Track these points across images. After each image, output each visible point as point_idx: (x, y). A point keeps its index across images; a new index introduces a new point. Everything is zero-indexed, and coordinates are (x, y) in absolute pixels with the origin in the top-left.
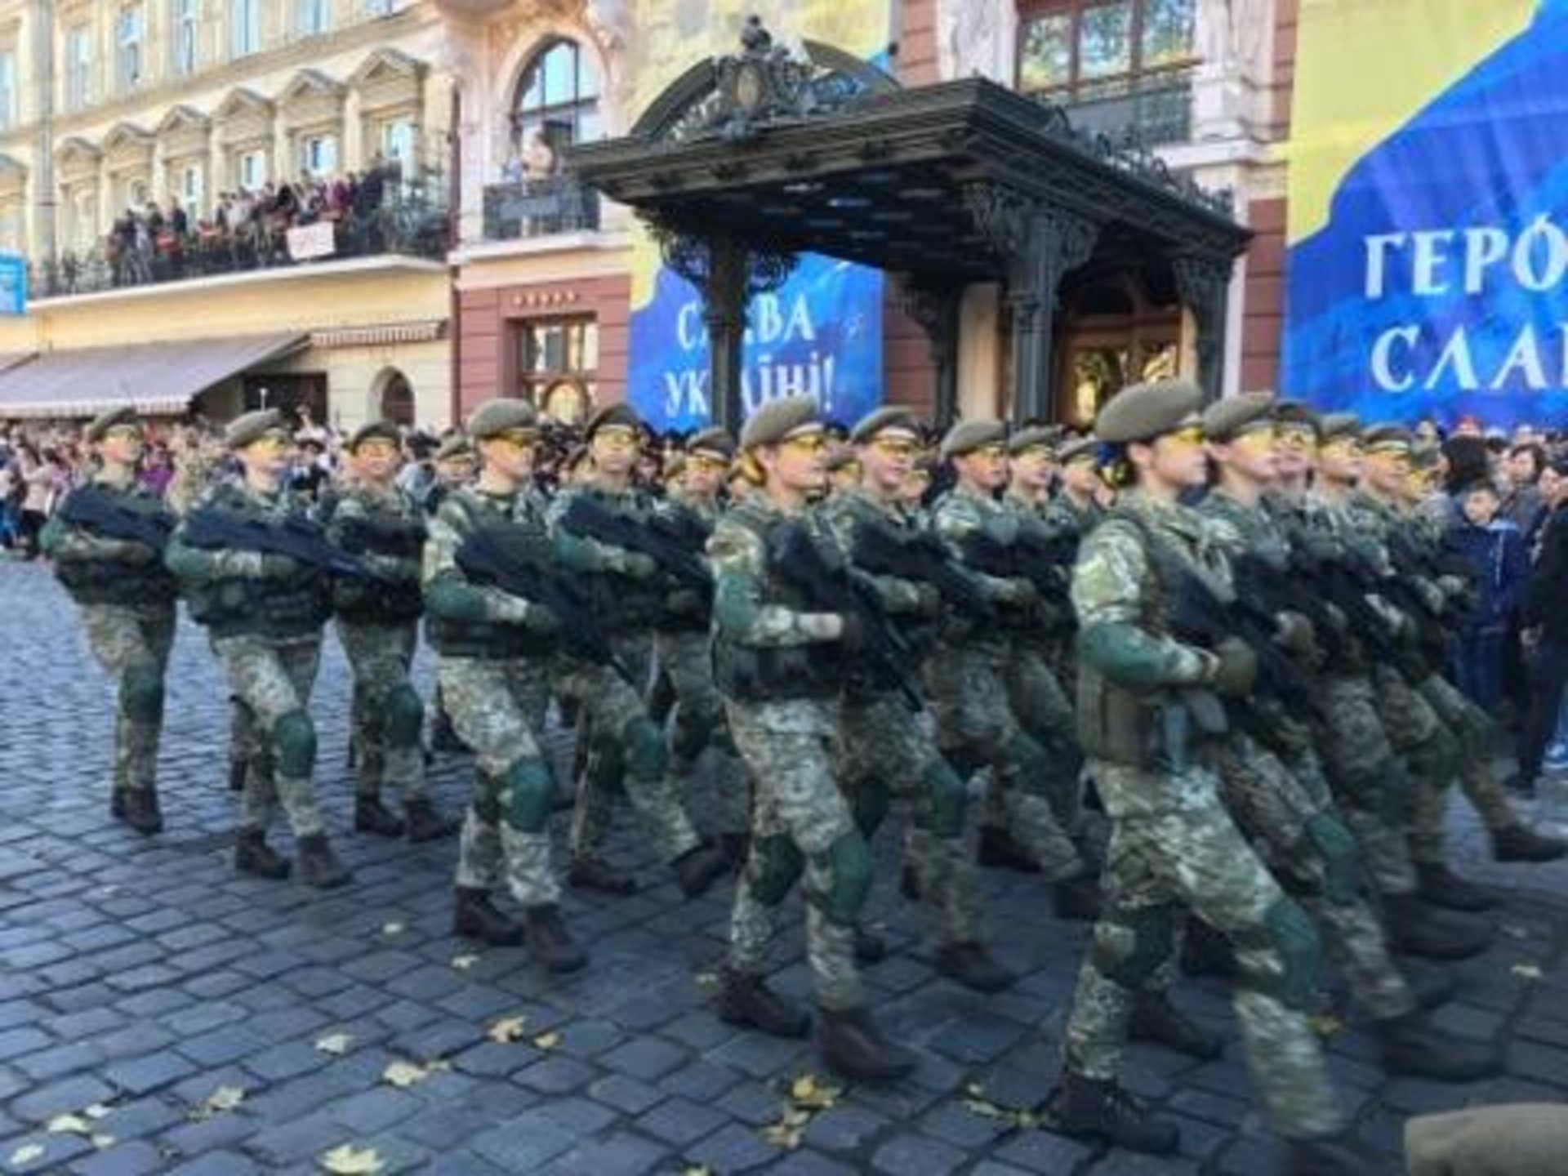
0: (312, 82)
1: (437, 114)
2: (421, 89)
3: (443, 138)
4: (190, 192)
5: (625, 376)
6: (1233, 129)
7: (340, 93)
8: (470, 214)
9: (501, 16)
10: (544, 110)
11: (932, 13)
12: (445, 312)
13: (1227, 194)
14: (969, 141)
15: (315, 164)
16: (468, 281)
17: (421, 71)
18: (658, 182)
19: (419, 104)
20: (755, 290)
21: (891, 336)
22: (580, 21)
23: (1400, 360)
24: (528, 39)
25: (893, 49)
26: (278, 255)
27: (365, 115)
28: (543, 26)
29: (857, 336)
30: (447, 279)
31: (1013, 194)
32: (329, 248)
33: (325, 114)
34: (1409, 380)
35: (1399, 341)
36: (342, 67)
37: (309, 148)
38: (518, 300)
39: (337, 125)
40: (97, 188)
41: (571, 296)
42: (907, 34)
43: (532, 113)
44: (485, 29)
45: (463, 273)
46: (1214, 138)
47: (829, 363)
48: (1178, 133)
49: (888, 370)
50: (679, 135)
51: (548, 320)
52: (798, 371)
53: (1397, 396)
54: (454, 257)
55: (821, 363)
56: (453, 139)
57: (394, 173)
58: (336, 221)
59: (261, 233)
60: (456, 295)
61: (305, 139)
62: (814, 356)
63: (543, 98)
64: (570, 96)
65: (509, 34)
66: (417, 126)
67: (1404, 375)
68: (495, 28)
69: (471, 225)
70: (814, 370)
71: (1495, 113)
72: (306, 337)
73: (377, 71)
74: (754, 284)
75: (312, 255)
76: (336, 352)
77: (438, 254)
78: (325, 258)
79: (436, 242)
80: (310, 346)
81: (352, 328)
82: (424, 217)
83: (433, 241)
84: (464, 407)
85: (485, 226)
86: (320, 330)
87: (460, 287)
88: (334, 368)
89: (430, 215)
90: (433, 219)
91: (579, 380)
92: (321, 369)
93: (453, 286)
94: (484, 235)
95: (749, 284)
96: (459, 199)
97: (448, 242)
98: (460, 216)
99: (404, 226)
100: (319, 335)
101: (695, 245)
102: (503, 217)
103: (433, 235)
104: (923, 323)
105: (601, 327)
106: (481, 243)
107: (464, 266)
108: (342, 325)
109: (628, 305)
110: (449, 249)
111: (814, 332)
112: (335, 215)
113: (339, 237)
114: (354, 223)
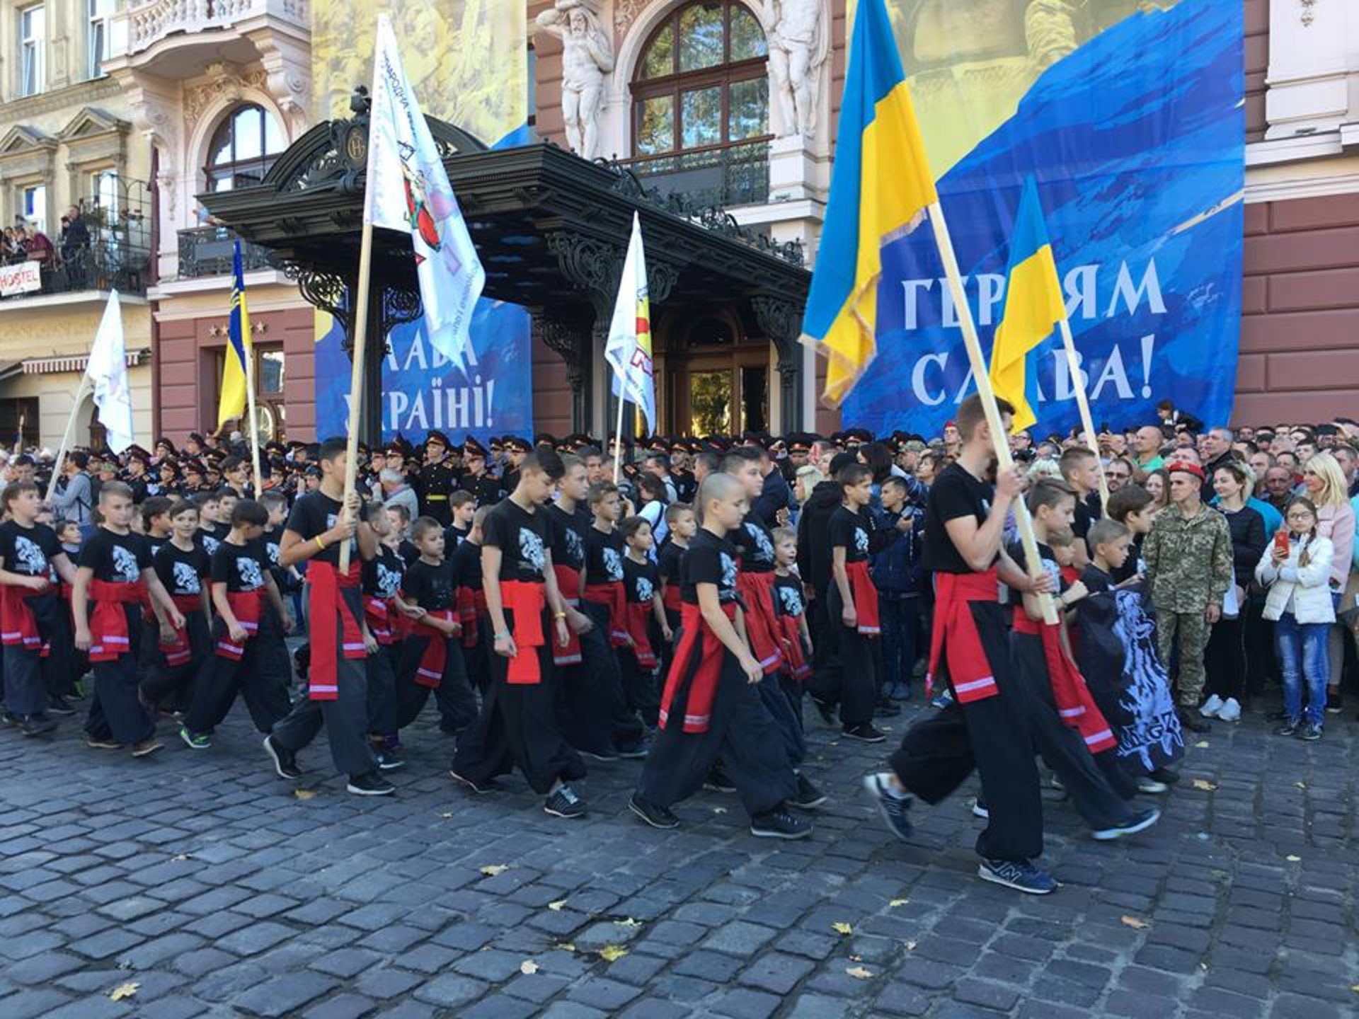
0: (24, 137)
1: (138, 168)
2: (124, 144)
3: (144, 187)
5: (313, 398)
6: (800, 192)
7: (51, 147)
8: (168, 255)
9: (192, 83)
10: (234, 164)
11: (560, 93)
12: (147, 343)
13: (796, 245)
14: (544, 196)
15: (30, 211)
16: (167, 314)
17: (124, 129)
18: (285, 226)
19: (123, 157)
20: (390, 321)
21: (538, 363)
22: (264, 88)
23: (935, 380)
24: (219, 103)
25: (531, 121)
27: (73, 167)
28: (231, 92)
29: (511, 361)
30: (148, 312)
31: (589, 242)
32: (37, 285)
33: (36, 165)
34: (942, 396)
35: (932, 366)
36: (53, 123)
37: (23, 194)
38: (213, 331)
39: (49, 175)
41: (261, 327)
42: (541, 108)
43: (225, 166)
44: (181, 95)
45: (161, 306)
46: (785, 199)
47: (490, 385)
48: (758, 195)
49: (535, 390)
50: (303, 186)
52: (464, 392)
53: (933, 409)
54: (154, 293)
55: (483, 385)
56: (153, 189)
57: (98, 218)
58: (42, 261)
60: (156, 326)
61: (20, 187)
62: (478, 380)
63: (234, 155)
64: (258, 154)
65: (202, 99)
66: (121, 178)
67: (939, 393)
68: (188, 94)
69: (168, 265)
70: (478, 391)
71: (992, 183)
72: (19, 365)
73: (83, 129)
74: (393, 316)
75: (19, 291)
76: (46, 378)
77: (139, 290)
78: (32, 294)
79: (138, 280)
80: (22, 373)
81: (61, 357)
82: (126, 257)
83: (134, 278)
84: (164, 426)
85: (181, 265)
86: (31, 359)
87: (159, 319)
88: (45, 393)
89: (132, 255)
90: (135, 259)
91: (269, 401)
92: (32, 394)
93: (154, 318)
94: (180, 273)
95: (387, 316)
96: (158, 242)
97: (149, 280)
98: (159, 256)
99: (105, 264)
100: (30, 363)
101: (332, 281)
102: (198, 257)
103: (136, 273)
104: (559, 350)
105: (287, 354)
106: (179, 280)
107: (164, 300)
108: (51, 354)
109: (313, 335)
110: (149, 286)
111: (477, 359)
112: (42, 254)
113: (45, 275)
114: (58, 262)
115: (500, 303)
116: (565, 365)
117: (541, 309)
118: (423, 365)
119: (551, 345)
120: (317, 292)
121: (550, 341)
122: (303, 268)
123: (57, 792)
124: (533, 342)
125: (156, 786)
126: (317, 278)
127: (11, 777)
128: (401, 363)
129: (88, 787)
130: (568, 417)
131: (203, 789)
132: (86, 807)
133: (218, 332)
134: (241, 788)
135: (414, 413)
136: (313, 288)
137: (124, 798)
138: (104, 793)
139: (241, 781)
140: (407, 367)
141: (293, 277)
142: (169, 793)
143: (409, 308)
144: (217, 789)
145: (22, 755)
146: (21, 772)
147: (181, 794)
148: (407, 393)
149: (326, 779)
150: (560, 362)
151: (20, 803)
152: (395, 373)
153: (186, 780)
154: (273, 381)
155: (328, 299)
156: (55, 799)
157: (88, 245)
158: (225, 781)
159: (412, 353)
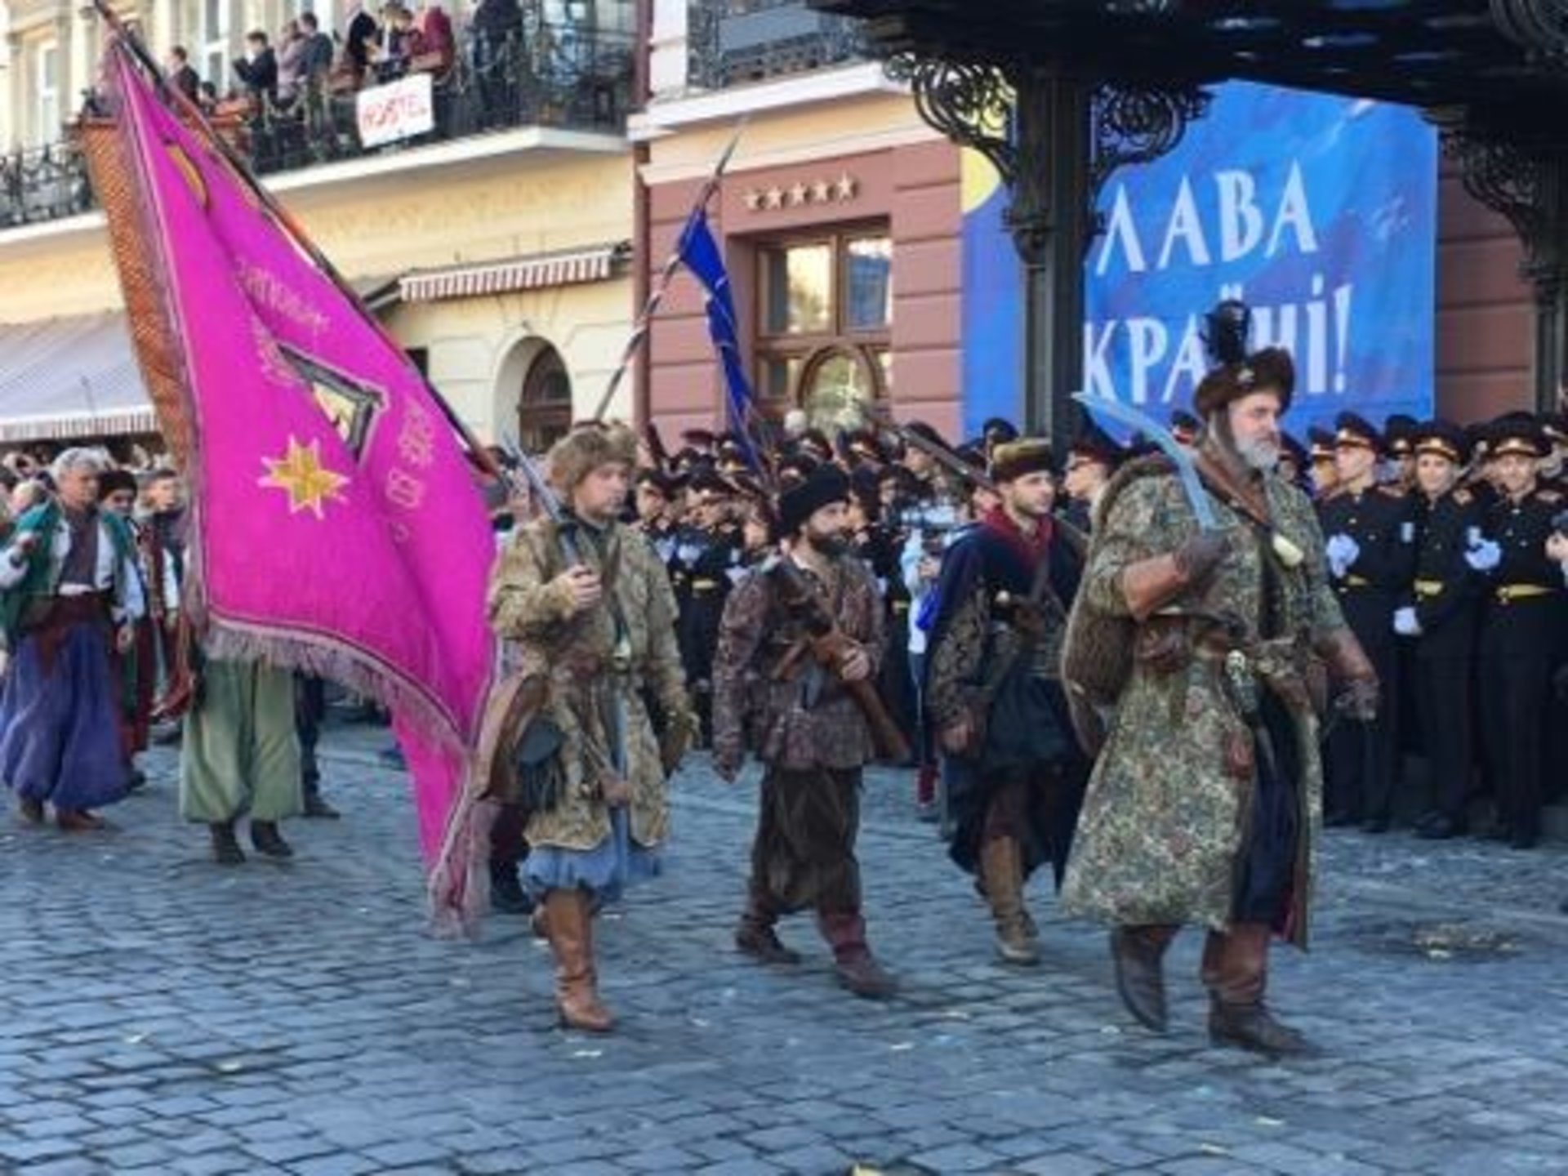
4: (213, 35)
5: (956, 337)
8: (669, 43)
12: (625, 229)
16: (666, 168)
20: (1113, 160)
21: (1452, 239)
26: (343, 139)
29: (1392, 239)
30: (629, 164)
32: (425, 122)
38: (751, 200)
40: (66, 38)
41: (845, 186)
45: (655, 152)
47: (1343, 296)
49: (1444, 305)
51: (810, 234)
52: (1289, 312)
54: (640, 126)
55: (1328, 298)
58: (436, 72)
59: (316, 102)
60: (645, 193)
62: (1317, 285)
69: (668, 66)
70: (1316, 311)
72: (393, 286)
74: (1114, 148)
75: (394, 136)
76: (439, 306)
77: (611, 120)
78: (418, 140)
79: (612, 101)
80: (399, 301)
81: (471, 265)
82: (590, 54)
83: (604, 97)
84: (656, 403)
85: (692, 64)
86: (416, 271)
87: (649, 180)
88: (443, 340)
89: (601, 49)
90: (607, 57)
91: (862, 347)
92: (416, 343)
93: (639, 178)
94: (690, 82)
95: (1100, 148)
96: (650, 19)
97: (634, 101)
98: (650, 49)
99: (551, 72)
100: (413, 279)
101: (981, 82)
102: (727, 44)
103: (606, 86)
104: (1503, 209)
105: (898, 243)
106: (687, 96)
107: (656, 139)
108: (452, 261)
109: (957, 198)
110: (635, 111)
111: (1317, 236)
112: (434, 59)
113: (442, 103)
114: (464, 71)
115: (1363, 104)
116: (1516, 242)
117: (1459, 113)
118: (1200, 255)
119: (1483, 199)
120: (951, 107)
121: (1484, 188)
122: (922, 57)
123: (419, 1125)
124: (1441, 192)
125: (590, 1133)
126: (952, 76)
127: (335, 1091)
128: (1150, 252)
129: (468, 1122)
130: (1525, 368)
131: (678, 1146)
132: (463, 1160)
133: (761, 202)
134: (748, 1151)
135: (1179, 365)
136: (946, 96)
137: (533, 1150)
138: (496, 1137)
139: (750, 1137)
140: (1163, 261)
141: (902, 77)
142: (610, 1148)
143: (1147, 129)
144: (702, 1148)
145: (361, 1052)
146: (355, 1083)
147: (634, 1152)
148: (1164, 319)
149: (917, 1149)
150: (1502, 235)
151: (347, 1140)
152: (1139, 275)
153: (647, 1125)
154: (871, 304)
155: (973, 120)
156: (409, 1138)
157: (519, 35)
158: (721, 1136)
159: (1173, 231)
